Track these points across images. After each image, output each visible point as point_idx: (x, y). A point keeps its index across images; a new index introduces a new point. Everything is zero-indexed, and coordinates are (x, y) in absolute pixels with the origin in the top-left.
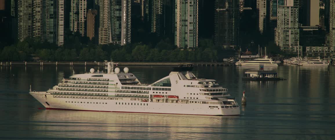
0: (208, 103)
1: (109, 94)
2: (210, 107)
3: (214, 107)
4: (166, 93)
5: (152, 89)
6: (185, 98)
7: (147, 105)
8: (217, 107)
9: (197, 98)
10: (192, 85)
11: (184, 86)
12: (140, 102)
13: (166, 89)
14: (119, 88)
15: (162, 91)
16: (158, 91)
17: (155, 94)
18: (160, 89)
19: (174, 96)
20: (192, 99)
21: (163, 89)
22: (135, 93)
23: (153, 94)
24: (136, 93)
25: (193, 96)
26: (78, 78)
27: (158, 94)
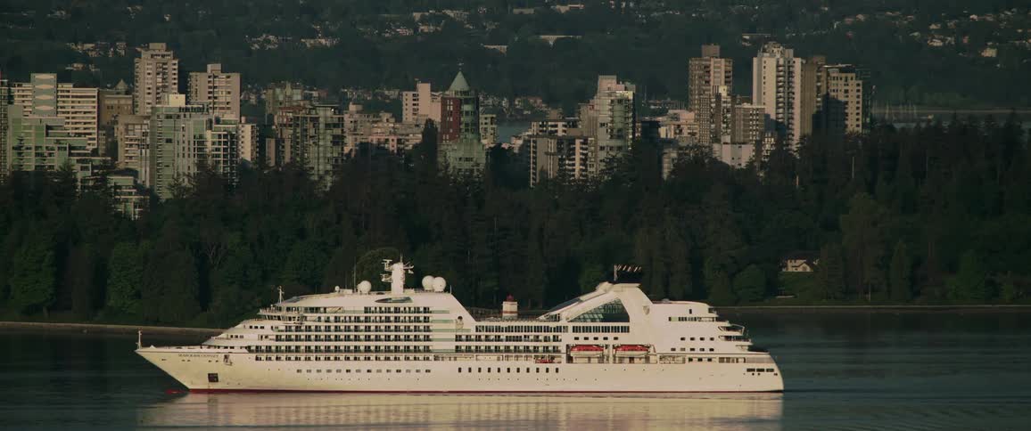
0: (737, 362)
1: (434, 346)
2: (749, 370)
3: (762, 370)
4: (616, 338)
5: (570, 329)
6: (674, 350)
7: (557, 370)
8: (772, 370)
9: (712, 350)
10: (691, 316)
11: (670, 319)
12: (532, 364)
13: (616, 329)
14: (468, 330)
15: (601, 335)
16: (591, 335)
17: (582, 342)
18: (597, 329)
19: (636, 346)
20: (697, 351)
21: (606, 330)
22: (517, 341)
23: (573, 342)
24: (521, 341)
25: (698, 344)
26: (325, 309)
27: (591, 342)
